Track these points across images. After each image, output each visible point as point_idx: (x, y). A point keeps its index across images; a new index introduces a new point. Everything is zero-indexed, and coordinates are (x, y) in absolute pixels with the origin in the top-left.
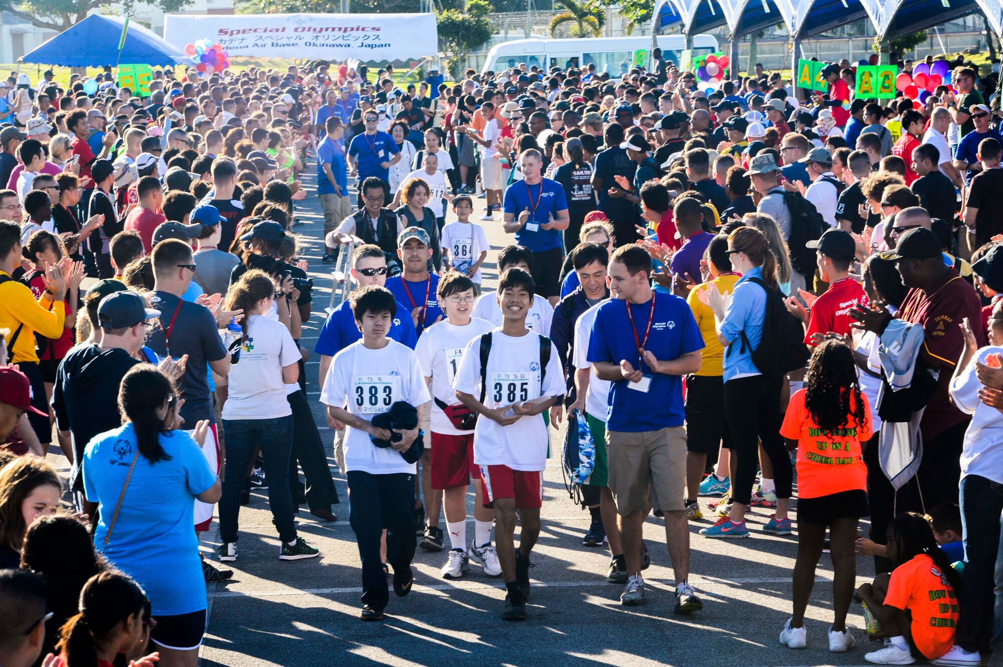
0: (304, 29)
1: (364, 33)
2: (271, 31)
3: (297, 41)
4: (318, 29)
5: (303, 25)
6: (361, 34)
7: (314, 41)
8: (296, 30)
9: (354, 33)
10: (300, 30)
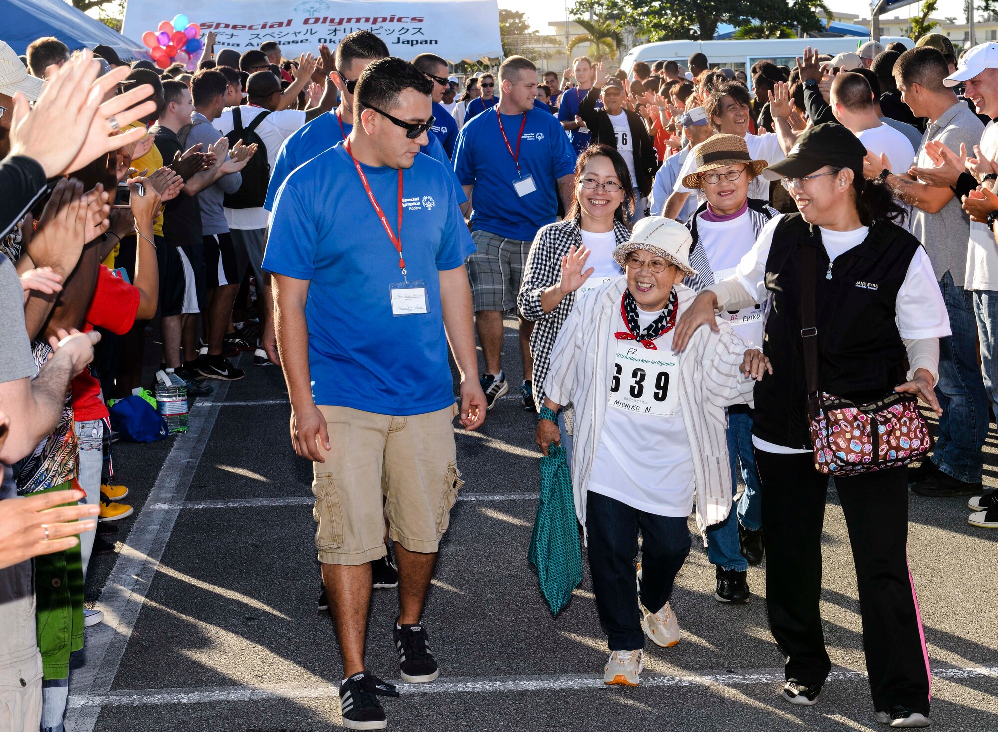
0: (317, 20)
1: (401, 25)
2: (272, 27)
3: (308, 36)
4: (337, 21)
5: (317, 15)
6: (396, 26)
7: (331, 37)
8: (306, 22)
9: (387, 25)
10: (312, 21)
